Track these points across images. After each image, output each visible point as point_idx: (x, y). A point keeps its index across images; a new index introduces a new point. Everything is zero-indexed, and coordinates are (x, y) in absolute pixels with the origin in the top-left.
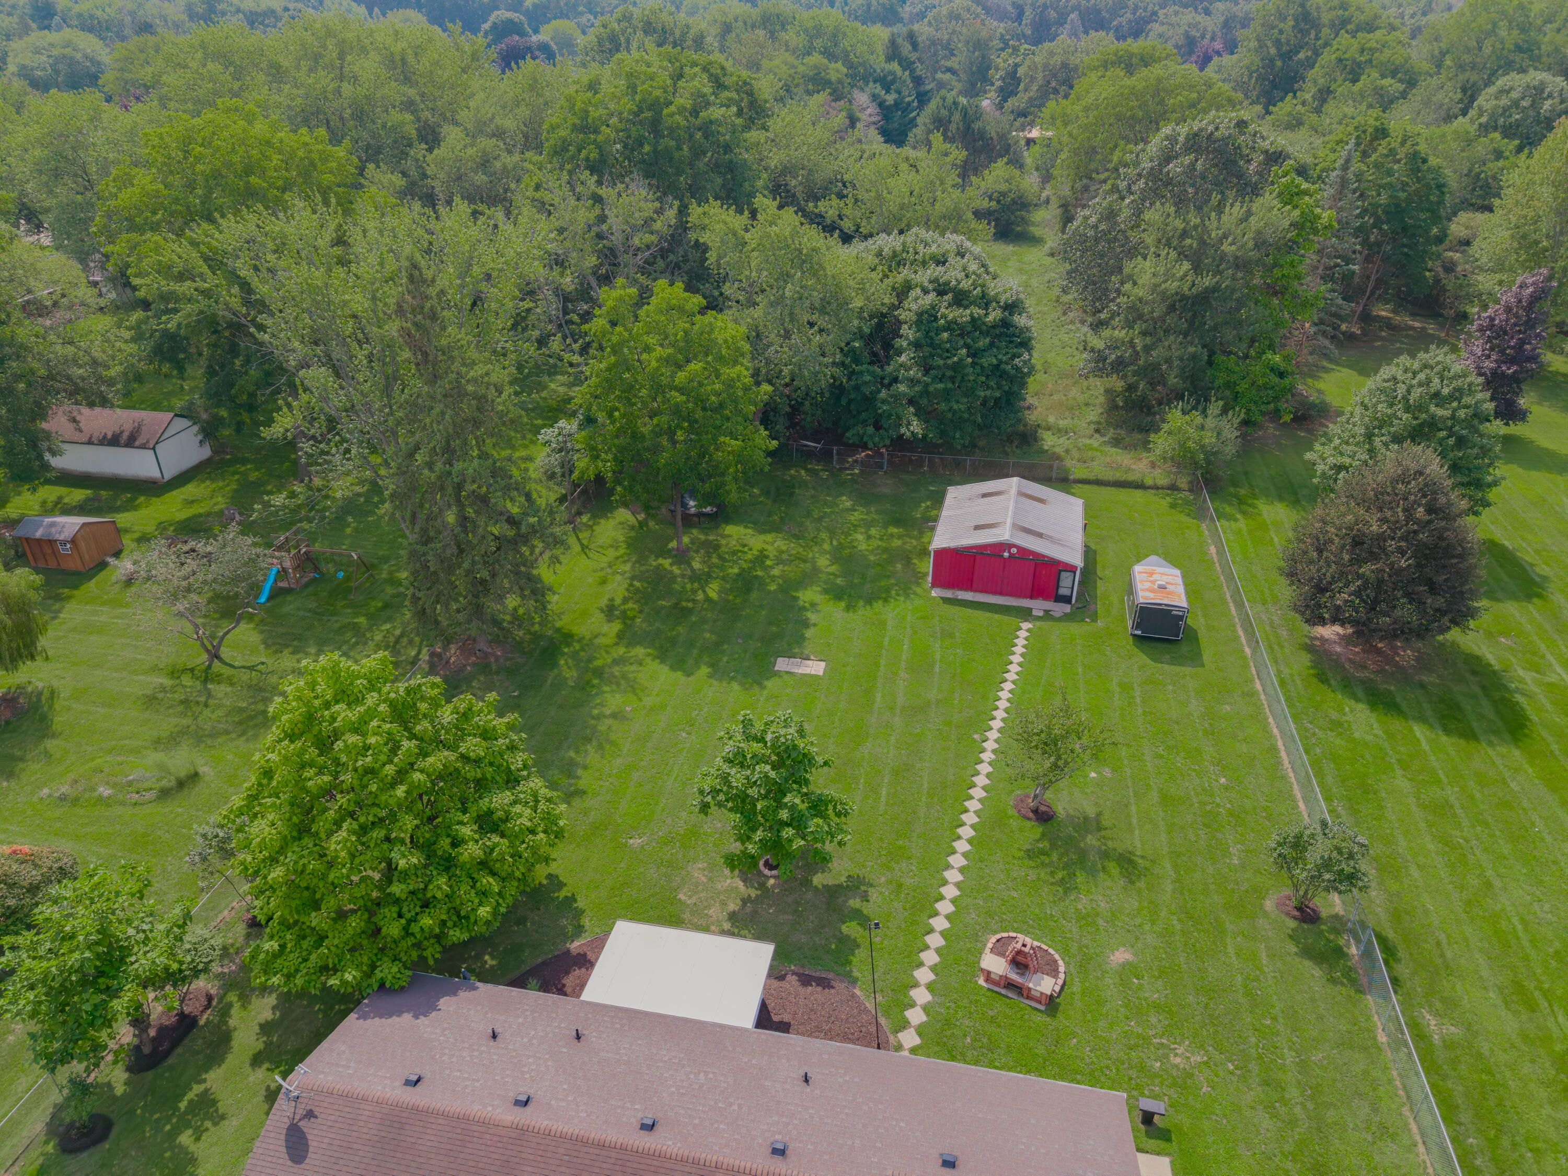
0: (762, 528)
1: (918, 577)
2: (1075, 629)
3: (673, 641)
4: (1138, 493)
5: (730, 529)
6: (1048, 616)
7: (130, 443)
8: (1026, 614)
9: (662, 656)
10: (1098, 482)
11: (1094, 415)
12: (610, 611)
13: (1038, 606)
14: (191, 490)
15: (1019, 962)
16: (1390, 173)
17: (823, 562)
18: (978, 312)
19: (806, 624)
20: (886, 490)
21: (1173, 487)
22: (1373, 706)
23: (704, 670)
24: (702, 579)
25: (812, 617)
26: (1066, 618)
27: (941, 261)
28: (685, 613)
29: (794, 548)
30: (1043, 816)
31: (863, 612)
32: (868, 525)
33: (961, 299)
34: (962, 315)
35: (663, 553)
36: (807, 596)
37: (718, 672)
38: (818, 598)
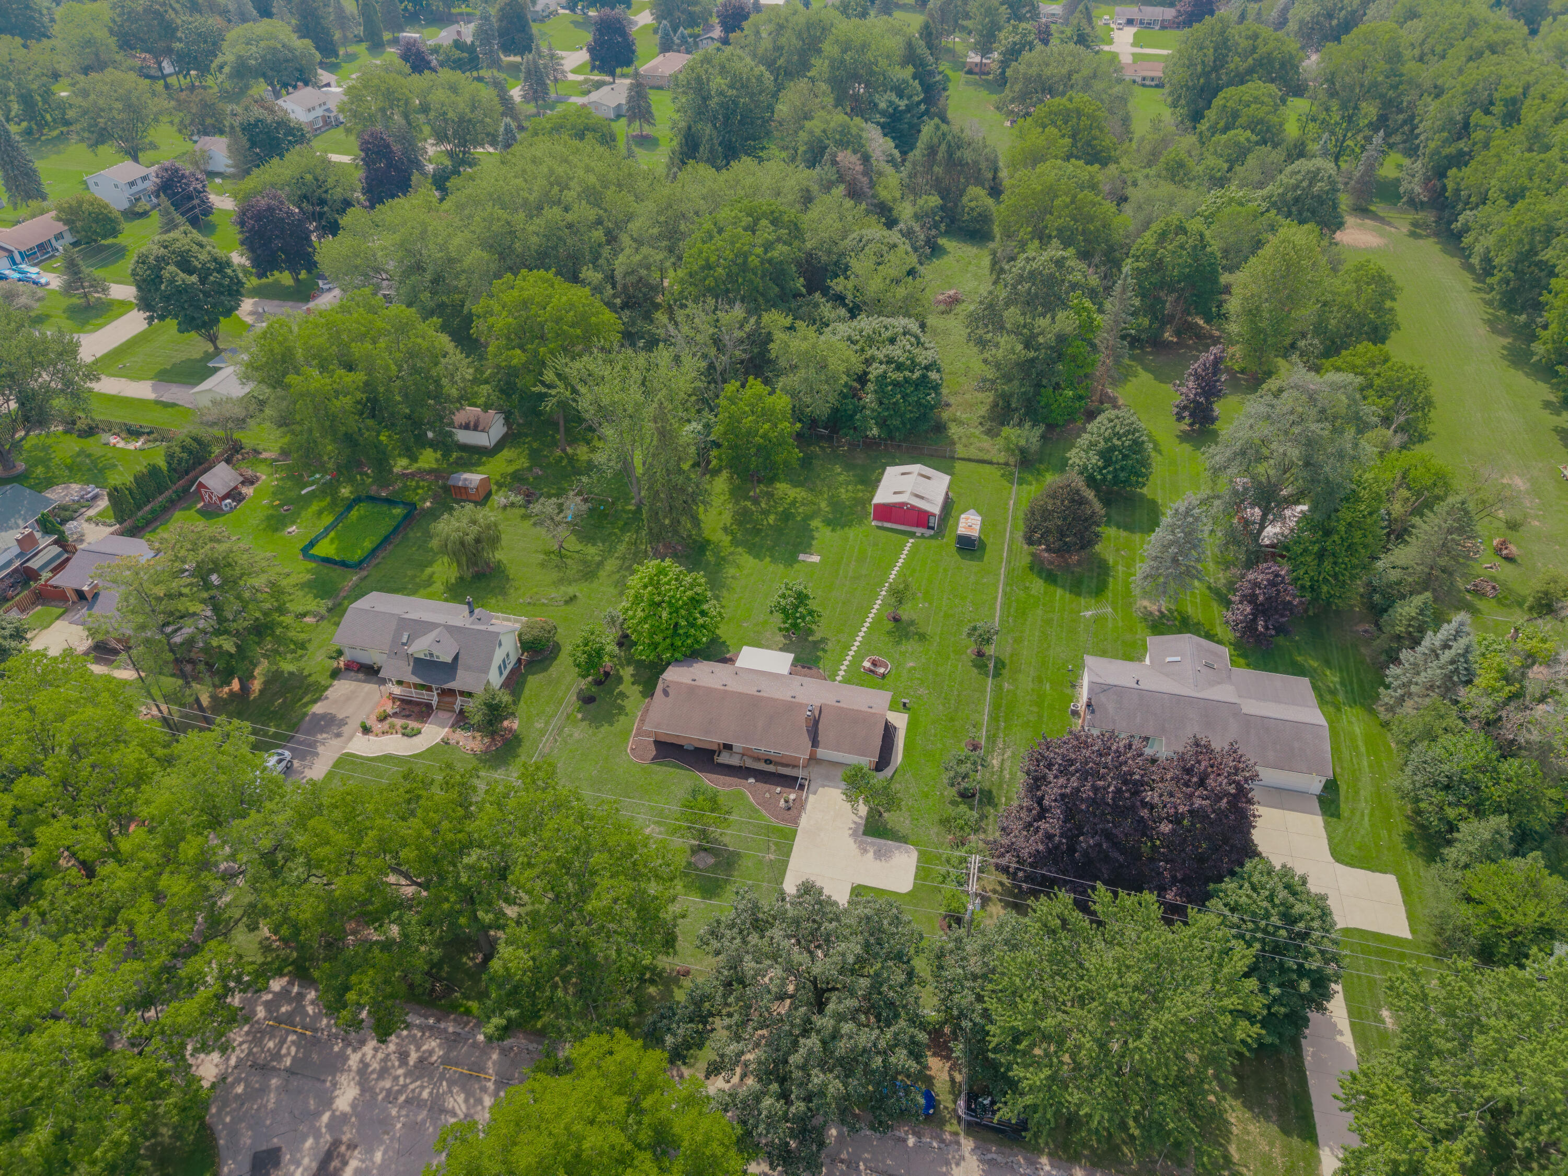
0: (796, 484)
1: (867, 515)
2: (934, 543)
3: (754, 545)
4: (988, 467)
5: (778, 485)
6: (923, 536)
7: (476, 428)
8: (912, 535)
9: (750, 552)
10: (969, 460)
11: (983, 411)
12: (725, 529)
13: (919, 531)
14: (506, 453)
15: (874, 663)
16: (1180, 257)
17: (823, 505)
18: (907, 373)
19: (813, 538)
20: (860, 462)
21: (1007, 464)
22: (1046, 580)
23: (768, 559)
24: (766, 513)
25: (816, 534)
26: (931, 537)
27: (892, 341)
28: (759, 531)
29: (810, 497)
30: (896, 620)
31: (839, 533)
32: (848, 483)
33: (899, 367)
34: (898, 376)
35: (747, 498)
36: (815, 523)
37: (774, 560)
38: (820, 525)
